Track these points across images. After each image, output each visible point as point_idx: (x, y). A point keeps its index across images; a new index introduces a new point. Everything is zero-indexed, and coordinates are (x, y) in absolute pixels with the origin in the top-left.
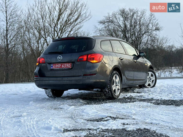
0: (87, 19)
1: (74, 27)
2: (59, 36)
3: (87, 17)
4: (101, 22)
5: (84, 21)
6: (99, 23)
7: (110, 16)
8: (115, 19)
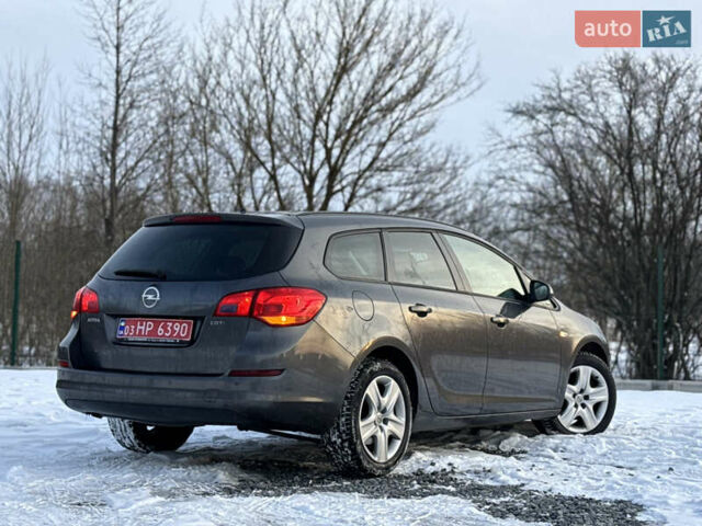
0: (463, 92)
1: (400, 125)
2: (333, 161)
3: (464, 84)
5: (450, 99)
6: (509, 111)
7: (565, 84)
8: (588, 98)
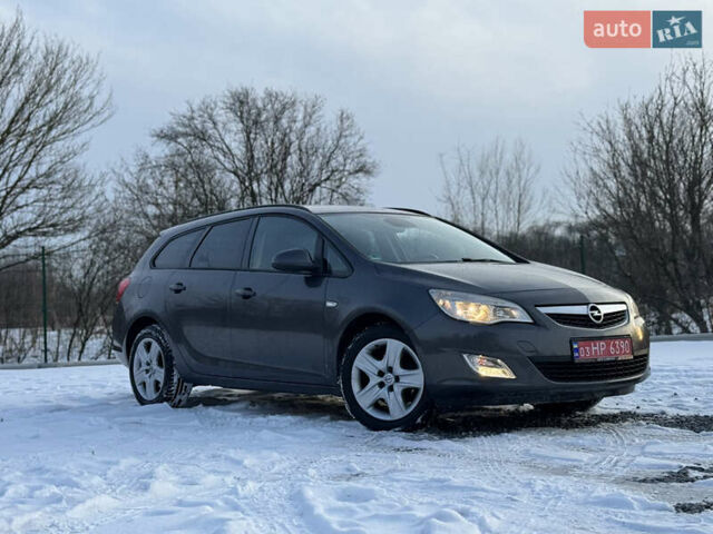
0: (97, 120)
3: (98, 113)
4: (162, 136)
6: (153, 136)
7: (196, 115)
8: (212, 126)
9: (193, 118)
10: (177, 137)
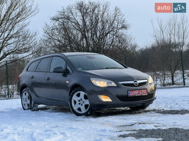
0: (33, 14)
3: (33, 11)
4: (54, 19)
8: (71, 14)
9: (64, 12)
10: (59, 19)
